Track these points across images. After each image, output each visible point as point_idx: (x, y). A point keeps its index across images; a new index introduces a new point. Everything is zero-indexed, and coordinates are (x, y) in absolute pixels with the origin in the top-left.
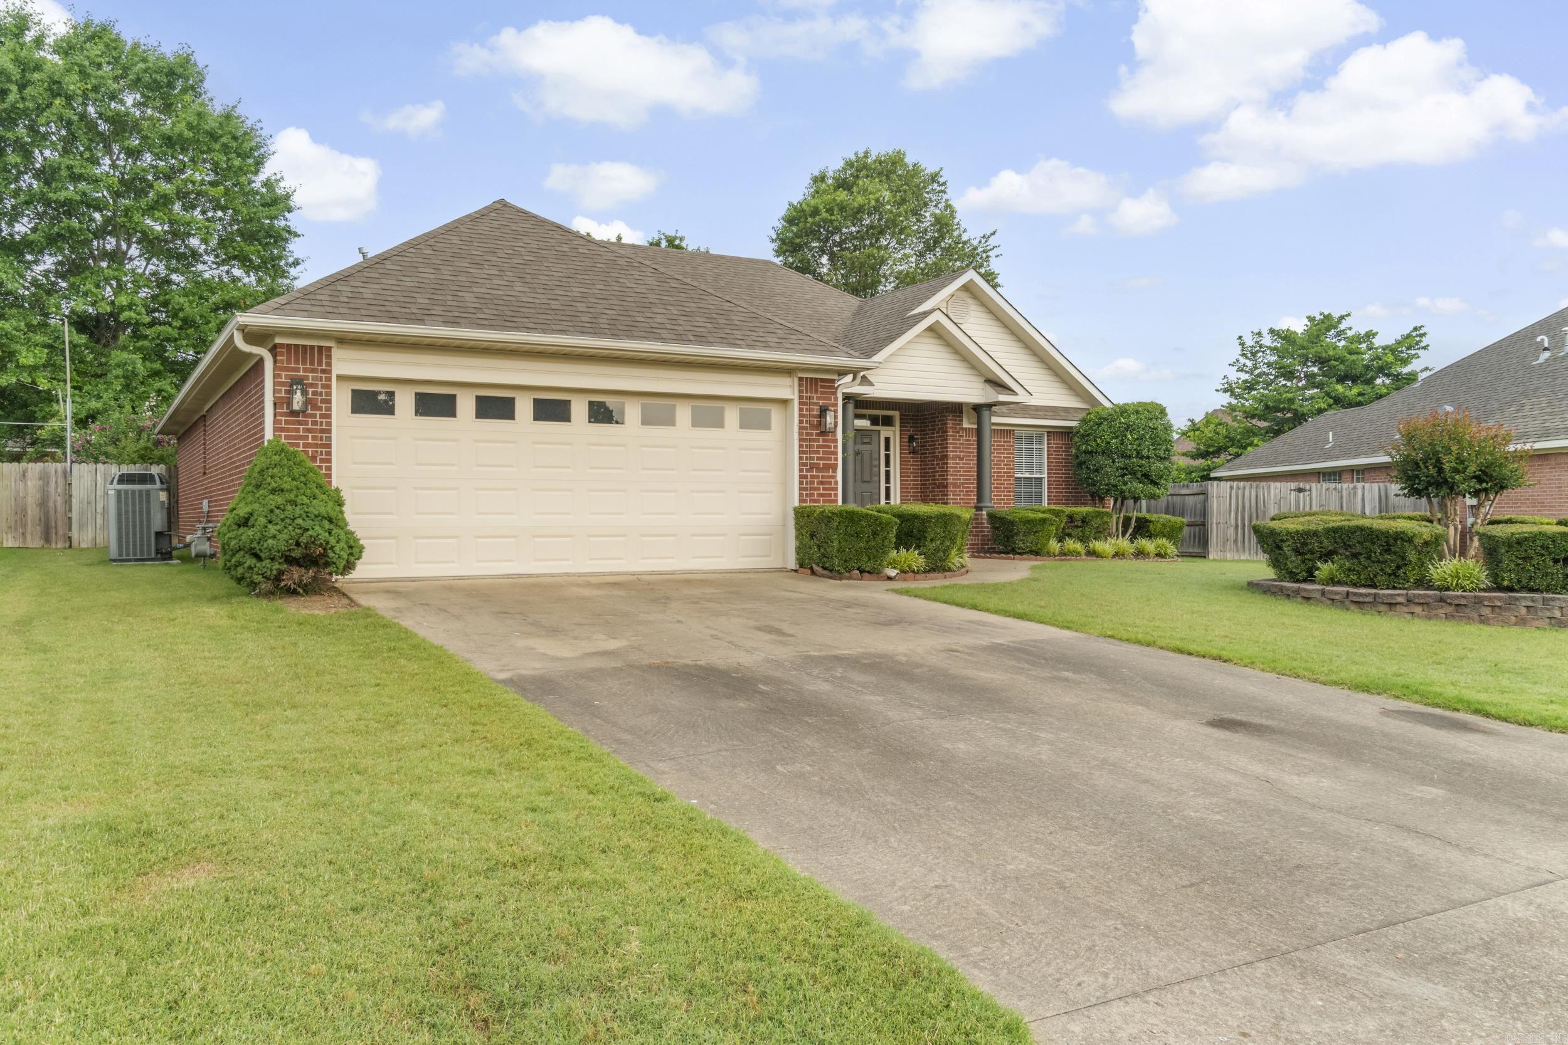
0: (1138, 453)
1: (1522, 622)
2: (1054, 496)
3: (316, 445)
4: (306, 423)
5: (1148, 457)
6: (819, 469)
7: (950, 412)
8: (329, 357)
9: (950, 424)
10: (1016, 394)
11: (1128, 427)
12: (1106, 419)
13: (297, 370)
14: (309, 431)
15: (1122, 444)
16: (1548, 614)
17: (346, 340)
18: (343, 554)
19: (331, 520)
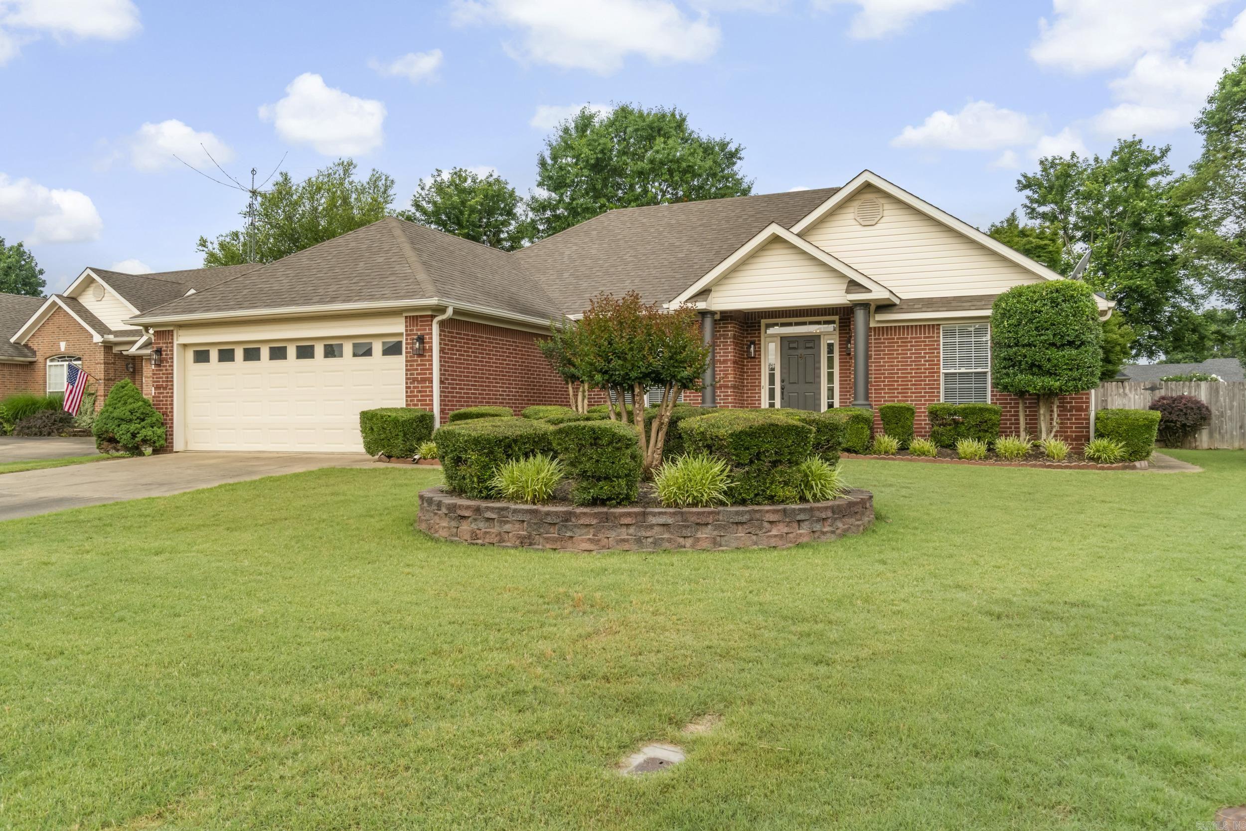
3: (167, 381)
4: (162, 370)
8: (172, 335)
14: (163, 374)
18: (124, 437)
19: (122, 420)
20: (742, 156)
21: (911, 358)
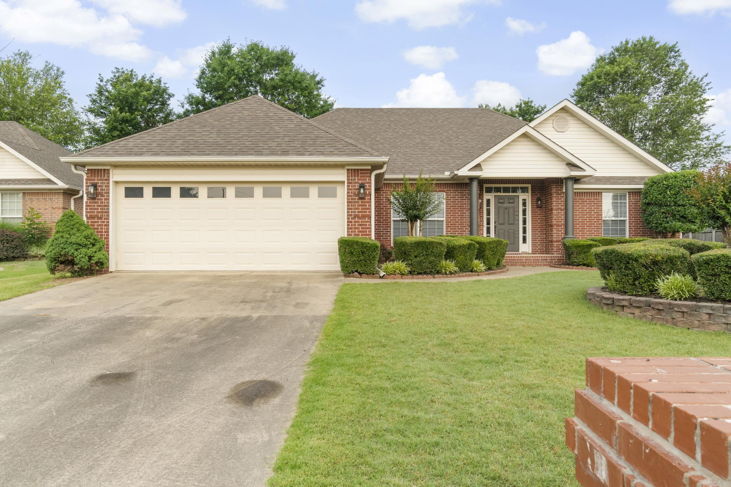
0: (675, 203)
1: (702, 325)
2: (633, 231)
3: (103, 212)
4: (98, 203)
5: (684, 206)
6: (359, 218)
7: (554, 183)
8: (109, 173)
9: (554, 190)
10: (584, 170)
11: (668, 186)
12: (655, 183)
13: (94, 180)
14: (99, 206)
15: (664, 198)
16: (724, 321)
17: (116, 166)
18: (83, 260)
19: (79, 245)
20: (324, 84)
21: (586, 210)
